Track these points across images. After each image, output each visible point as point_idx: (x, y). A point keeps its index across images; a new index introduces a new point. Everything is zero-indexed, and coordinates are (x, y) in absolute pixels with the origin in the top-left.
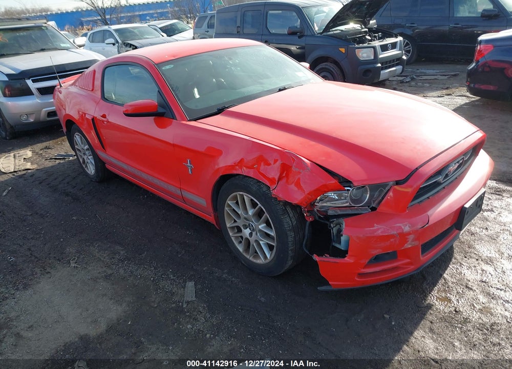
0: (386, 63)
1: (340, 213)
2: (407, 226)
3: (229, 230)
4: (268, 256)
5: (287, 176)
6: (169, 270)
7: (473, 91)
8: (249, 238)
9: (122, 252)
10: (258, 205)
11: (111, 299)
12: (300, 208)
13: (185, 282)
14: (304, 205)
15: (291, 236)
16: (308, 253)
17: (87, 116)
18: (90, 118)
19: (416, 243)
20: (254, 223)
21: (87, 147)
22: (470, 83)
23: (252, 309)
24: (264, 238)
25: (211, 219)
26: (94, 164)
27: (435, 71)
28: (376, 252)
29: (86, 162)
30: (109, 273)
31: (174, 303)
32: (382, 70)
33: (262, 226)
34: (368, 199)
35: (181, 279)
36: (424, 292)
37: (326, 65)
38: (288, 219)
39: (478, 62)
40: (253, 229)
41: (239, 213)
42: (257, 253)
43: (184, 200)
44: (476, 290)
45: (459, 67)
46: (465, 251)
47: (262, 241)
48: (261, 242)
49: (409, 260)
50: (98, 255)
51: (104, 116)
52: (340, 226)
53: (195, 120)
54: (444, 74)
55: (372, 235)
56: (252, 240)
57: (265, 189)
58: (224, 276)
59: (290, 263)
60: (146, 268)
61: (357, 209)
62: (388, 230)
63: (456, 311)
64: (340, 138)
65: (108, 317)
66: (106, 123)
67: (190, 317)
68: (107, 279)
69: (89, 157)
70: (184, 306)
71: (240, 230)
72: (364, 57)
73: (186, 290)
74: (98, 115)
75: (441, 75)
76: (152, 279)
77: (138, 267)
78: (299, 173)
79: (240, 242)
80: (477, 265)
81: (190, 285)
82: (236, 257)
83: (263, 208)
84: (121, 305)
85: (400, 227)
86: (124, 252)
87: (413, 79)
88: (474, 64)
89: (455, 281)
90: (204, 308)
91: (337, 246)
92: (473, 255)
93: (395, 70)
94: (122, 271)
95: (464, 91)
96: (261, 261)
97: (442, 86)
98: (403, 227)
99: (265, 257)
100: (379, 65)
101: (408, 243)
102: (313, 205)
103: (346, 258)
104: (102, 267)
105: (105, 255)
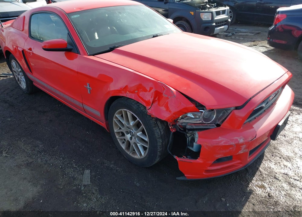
0: (219, 23)
1: (195, 127)
2: (242, 139)
3: (116, 134)
4: (143, 154)
5: (159, 100)
6: (72, 160)
7: (271, 44)
8: (130, 140)
9: (41, 146)
10: (137, 119)
11: (29, 182)
12: (167, 123)
13: (84, 170)
14: (170, 121)
15: (160, 142)
16: (171, 154)
17: (19, 49)
18: (20, 49)
19: (247, 150)
20: (134, 131)
21: (20, 70)
22: (270, 38)
23: (130, 192)
24: (140, 141)
25: (103, 124)
26: (25, 81)
27: (246, 30)
28: (219, 156)
29: (20, 80)
30: (30, 162)
31: (75, 186)
32: (216, 27)
33: (139, 134)
34: (214, 119)
35: (81, 167)
36: (247, 181)
37: (181, 22)
38: (158, 131)
39: (276, 25)
40: (133, 135)
41: (124, 123)
42: (135, 151)
43: (85, 110)
44: (281, 180)
45: (260, 28)
46: (272, 151)
47: (139, 143)
48: (138, 145)
49: (240, 161)
50: (23, 148)
51: (30, 49)
52: (194, 136)
53: (94, 55)
54: (251, 32)
55: (218, 145)
56: (132, 142)
57: (142, 108)
58: (111, 166)
59: (158, 160)
60: (57, 158)
61: (206, 125)
62: (229, 141)
63: (269, 196)
64: (197, 74)
65: (26, 196)
66: (31, 54)
67: (86, 197)
68: (28, 166)
69: (22, 77)
70: (82, 189)
71: (123, 135)
72: (205, 19)
73: (84, 176)
74: (26, 48)
75: (250, 33)
76: (60, 167)
77: (52, 157)
78: (168, 98)
79: (124, 143)
80: (281, 162)
81: (87, 172)
82: (120, 152)
83: (140, 121)
84: (36, 187)
85: (237, 140)
86: (42, 146)
87: (233, 34)
88: (273, 27)
89: (267, 173)
90: (96, 190)
91: (191, 148)
92: (277, 154)
93: (223, 28)
94: (39, 160)
95: (265, 43)
96: (137, 156)
97: (251, 40)
98: (239, 140)
99: (141, 154)
100: (214, 24)
101: (241, 150)
102: (176, 121)
103: (197, 160)
104: (25, 157)
105: (28, 148)
